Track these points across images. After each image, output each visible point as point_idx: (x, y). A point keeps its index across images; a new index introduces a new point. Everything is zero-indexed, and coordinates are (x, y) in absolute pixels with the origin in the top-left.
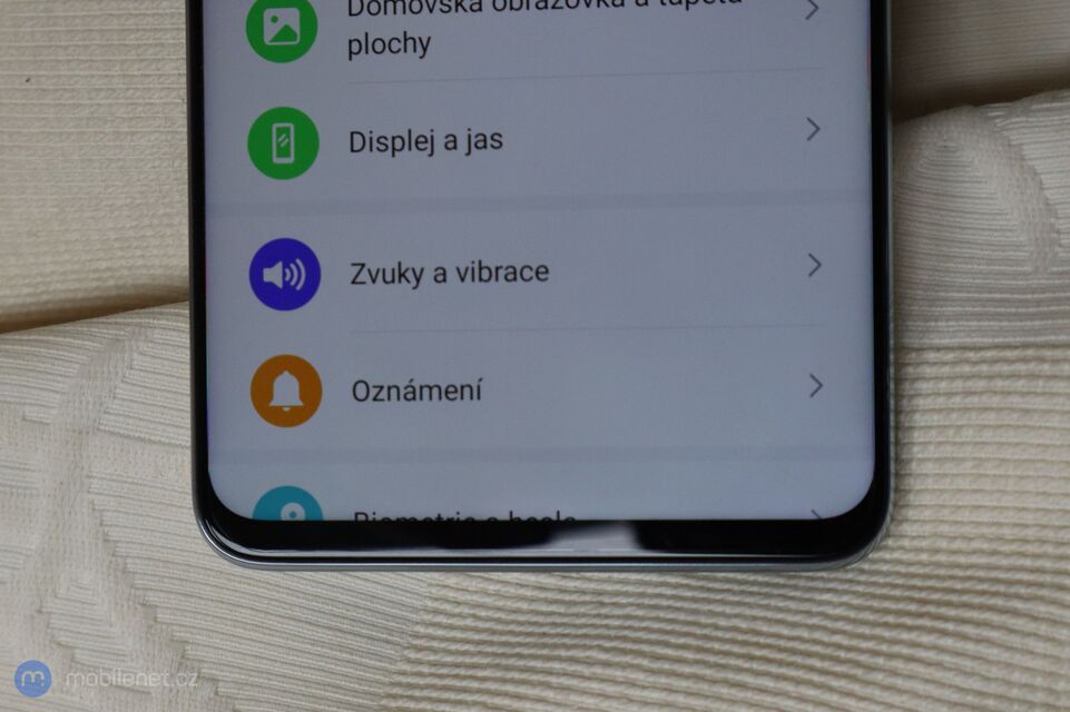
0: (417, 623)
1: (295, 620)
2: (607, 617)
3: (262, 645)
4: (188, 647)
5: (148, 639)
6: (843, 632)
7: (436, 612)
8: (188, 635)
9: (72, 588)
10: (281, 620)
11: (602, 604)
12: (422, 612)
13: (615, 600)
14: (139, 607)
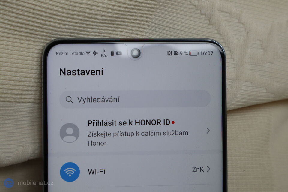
0: (148, 29)
1: (180, 30)
2: (97, 29)
3: (189, 23)
4: (208, 23)
5: (219, 25)
6: (37, 23)
7: (143, 32)
8: (209, 26)
9: (239, 38)
10: (184, 30)
11: (99, 33)
12: (147, 32)
13: (95, 34)
14: (222, 33)
